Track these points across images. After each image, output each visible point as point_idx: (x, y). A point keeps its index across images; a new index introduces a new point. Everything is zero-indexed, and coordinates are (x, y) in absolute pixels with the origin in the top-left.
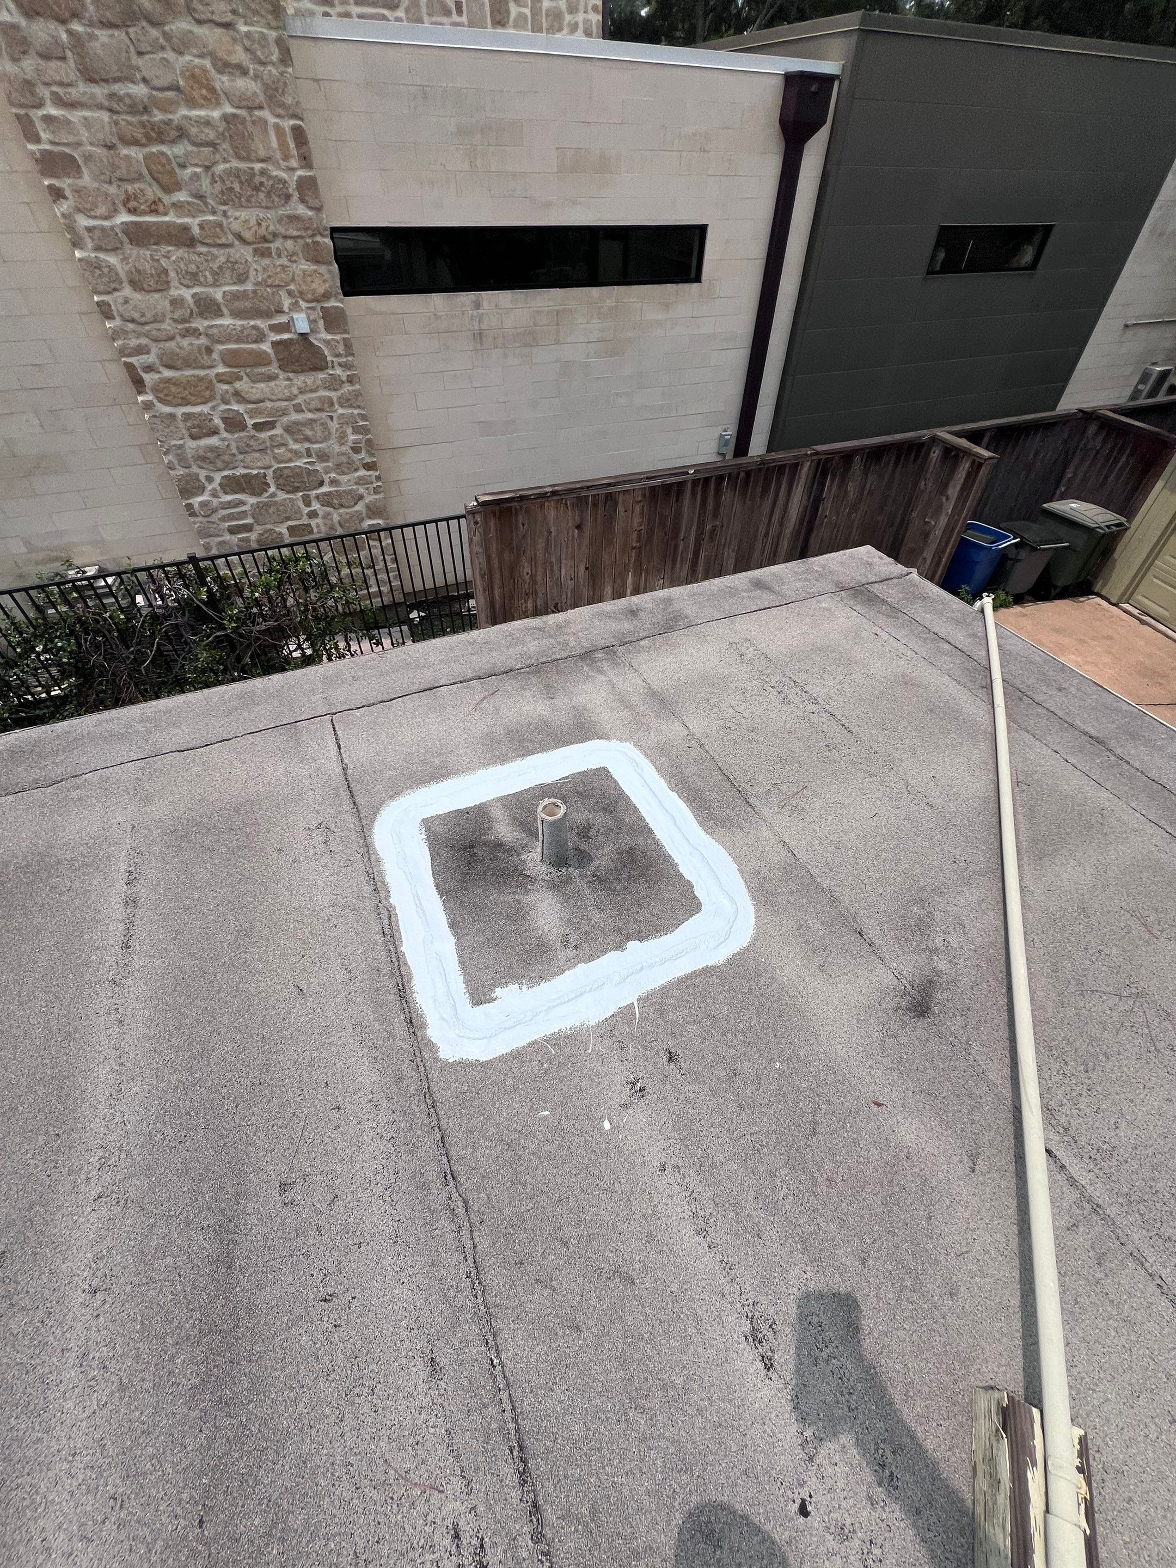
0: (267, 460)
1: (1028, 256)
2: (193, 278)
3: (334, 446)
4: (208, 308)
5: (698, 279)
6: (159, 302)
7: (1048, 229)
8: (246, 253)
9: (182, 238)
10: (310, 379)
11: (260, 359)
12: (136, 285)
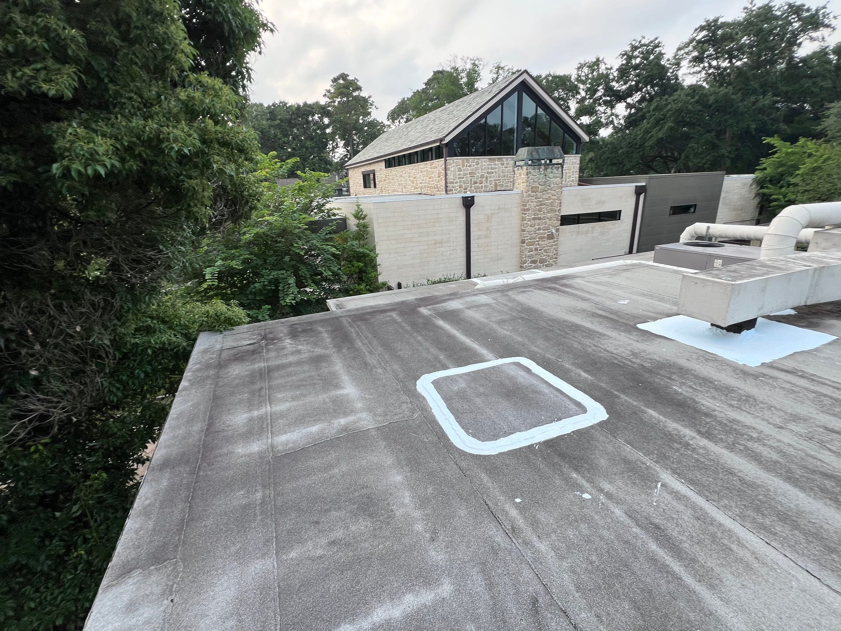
0: (539, 257)
1: (692, 210)
2: (539, 224)
3: (551, 254)
4: (539, 229)
5: (619, 219)
6: (533, 229)
7: (695, 205)
8: (547, 220)
9: (540, 219)
10: (551, 241)
11: (544, 238)
12: (531, 226)
